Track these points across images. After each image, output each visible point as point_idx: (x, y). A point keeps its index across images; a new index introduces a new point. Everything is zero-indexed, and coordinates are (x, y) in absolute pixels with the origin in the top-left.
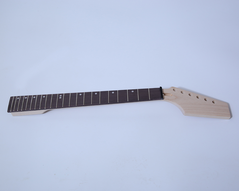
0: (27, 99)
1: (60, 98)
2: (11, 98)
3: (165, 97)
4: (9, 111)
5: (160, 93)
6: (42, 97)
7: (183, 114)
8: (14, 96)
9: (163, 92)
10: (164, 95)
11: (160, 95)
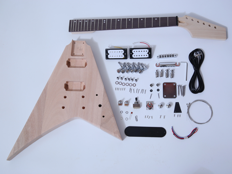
0: (81, 22)
1: (104, 22)
2: (70, 21)
3: (179, 24)
4: (70, 31)
5: (176, 21)
6: (92, 21)
7: (192, 37)
8: (72, 19)
9: (178, 20)
10: (179, 22)
11: (176, 23)
